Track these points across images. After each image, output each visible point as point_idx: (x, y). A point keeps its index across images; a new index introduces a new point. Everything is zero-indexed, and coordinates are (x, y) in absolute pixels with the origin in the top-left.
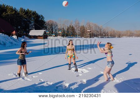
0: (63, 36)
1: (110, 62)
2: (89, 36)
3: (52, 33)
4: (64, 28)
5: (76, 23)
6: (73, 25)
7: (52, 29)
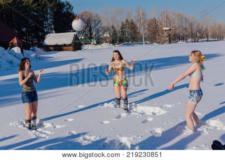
0: (113, 42)
1: (194, 91)
2: (167, 39)
3: (91, 38)
4: (115, 26)
5: (139, 15)
6: (133, 17)
7: (90, 30)
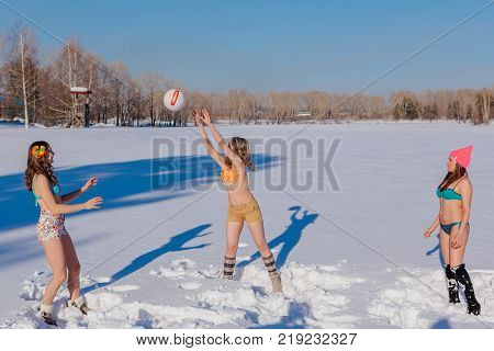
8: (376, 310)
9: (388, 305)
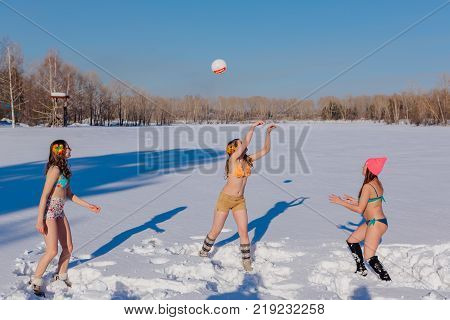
8: (316, 279)
9: (325, 275)
